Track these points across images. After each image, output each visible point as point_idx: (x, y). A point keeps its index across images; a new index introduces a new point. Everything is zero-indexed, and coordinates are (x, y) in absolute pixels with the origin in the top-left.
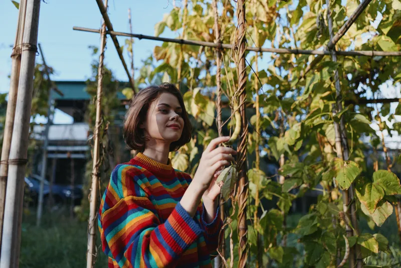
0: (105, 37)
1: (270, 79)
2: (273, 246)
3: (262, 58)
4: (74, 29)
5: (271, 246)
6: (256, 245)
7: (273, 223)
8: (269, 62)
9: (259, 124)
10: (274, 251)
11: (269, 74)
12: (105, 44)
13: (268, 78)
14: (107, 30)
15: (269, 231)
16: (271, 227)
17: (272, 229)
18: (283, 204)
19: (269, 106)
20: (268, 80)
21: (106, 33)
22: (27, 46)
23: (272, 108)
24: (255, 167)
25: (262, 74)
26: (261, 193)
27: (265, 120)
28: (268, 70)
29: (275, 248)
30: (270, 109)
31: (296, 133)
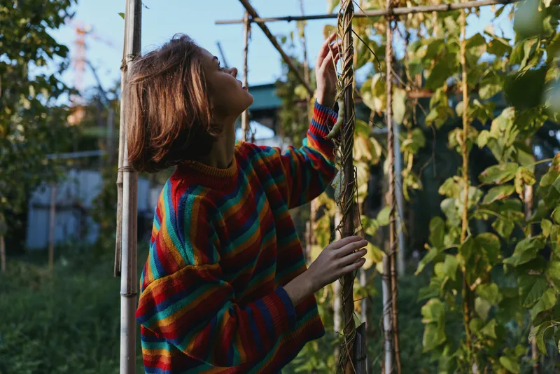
0: (249, 27)
1: (490, 45)
2: (482, 283)
3: (478, 16)
4: (218, 23)
5: (478, 281)
6: (454, 278)
7: (484, 251)
8: (492, 21)
9: (467, 115)
10: (484, 288)
11: (488, 39)
12: (249, 37)
13: (487, 45)
14: (250, 17)
15: (476, 261)
16: (478, 256)
17: (481, 260)
18: (502, 225)
19: (488, 86)
20: (488, 47)
21: (250, 22)
22: (131, 57)
23: (493, 88)
24: (461, 175)
25: (477, 40)
26: (470, 212)
27: (477, 108)
28: (485, 32)
29: (486, 284)
30: (490, 90)
31: (508, 120)
